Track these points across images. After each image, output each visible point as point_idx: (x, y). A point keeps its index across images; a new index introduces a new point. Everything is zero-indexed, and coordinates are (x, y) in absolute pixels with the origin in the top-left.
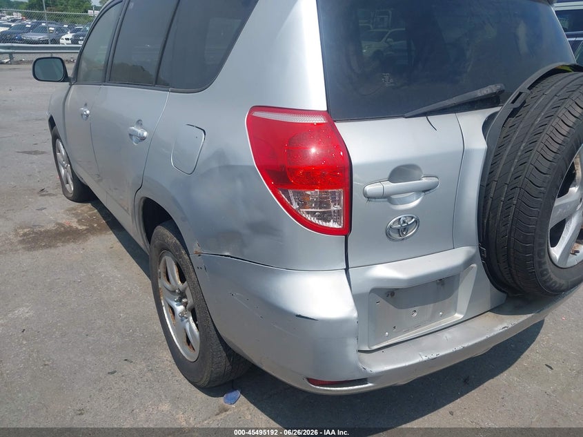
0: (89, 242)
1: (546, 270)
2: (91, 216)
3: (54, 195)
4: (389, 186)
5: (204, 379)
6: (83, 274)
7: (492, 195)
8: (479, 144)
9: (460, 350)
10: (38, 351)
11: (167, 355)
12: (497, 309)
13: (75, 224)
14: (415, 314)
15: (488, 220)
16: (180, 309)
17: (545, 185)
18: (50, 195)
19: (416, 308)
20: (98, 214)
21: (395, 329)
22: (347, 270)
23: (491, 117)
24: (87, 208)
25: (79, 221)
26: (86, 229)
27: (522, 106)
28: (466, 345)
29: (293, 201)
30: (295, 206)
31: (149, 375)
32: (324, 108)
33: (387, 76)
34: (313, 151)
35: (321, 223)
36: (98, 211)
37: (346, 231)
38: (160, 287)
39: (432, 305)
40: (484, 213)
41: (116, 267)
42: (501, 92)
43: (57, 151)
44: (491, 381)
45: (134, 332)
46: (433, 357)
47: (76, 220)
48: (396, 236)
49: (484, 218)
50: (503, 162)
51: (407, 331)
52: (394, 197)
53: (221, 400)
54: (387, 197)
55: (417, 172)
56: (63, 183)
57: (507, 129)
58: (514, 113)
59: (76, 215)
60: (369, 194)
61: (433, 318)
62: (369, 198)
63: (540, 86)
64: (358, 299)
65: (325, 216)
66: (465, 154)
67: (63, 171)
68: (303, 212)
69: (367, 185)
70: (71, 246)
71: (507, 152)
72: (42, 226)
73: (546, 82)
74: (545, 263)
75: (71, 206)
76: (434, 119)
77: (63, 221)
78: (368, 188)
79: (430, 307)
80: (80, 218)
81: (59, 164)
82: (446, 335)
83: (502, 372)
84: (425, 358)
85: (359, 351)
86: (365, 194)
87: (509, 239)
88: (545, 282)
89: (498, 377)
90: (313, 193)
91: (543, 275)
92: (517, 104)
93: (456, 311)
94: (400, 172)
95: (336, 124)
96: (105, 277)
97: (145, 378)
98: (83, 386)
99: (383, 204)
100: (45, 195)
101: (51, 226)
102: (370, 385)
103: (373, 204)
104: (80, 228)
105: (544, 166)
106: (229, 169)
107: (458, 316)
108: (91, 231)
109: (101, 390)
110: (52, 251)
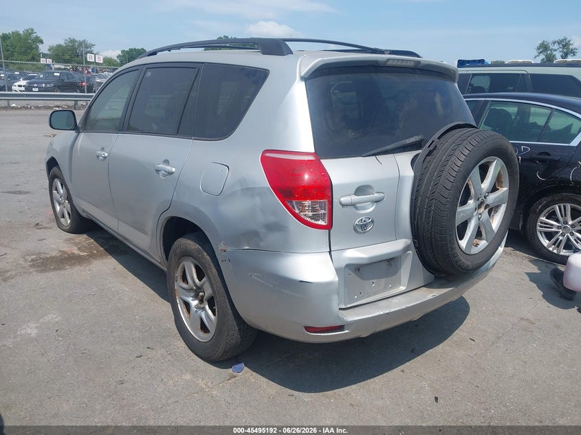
0: (93, 265)
1: (456, 253)
2: (89, 244)
3: (49, 228)
4: (355, 198)
5: (219, 351)
6: (95, 289)
7: (419, 205)
8: (409, 173)
9: (404, 309)
10: (74, 344)
11: (181, 344)
12: (428, 285)
13: (76, 251)
14: (374, 285)
15: (417, 222)
16: (194, 303)
17: (450, 197)
18: (45, 228)
19: (374, 281)
20: (95, 243)
21: (362, 294)
22: (330, 252)
23: (416, 156)
24: (83, 238)
25: (79, 249)
26: (87, 255)
27: (434, 149)
28: (408, 306)
29: (296, 208)
30: (297, 211)
31: (169, 357)
32: (313, 151)
33: (350, 131)
34: (306, 177)
35: (313, 221)
36: (95, 240)
37: (329, 227)
38: (176, 288)
39: (384, 279)
40: (415, 215)
41: (123, 283)
42: (422, 140)
43: (54, 188)
44: (431, 350)
45: (149, 329)
46: (387, 312)
47: (76, 248)
48: (360, 230)
49: (415, 220)
50: (425, 183)
51: (369, 297)
52: (357, 205)
53: (230, 371)
54: (353, 205)
55: (371, 191)
56: (57, 218)
57: (426, 163)
58: (430, 154)
59: (76, 244)
60: (343, 202)
61: (385, 289)
62: (343, 205)
63: (445, 136)
64: (338, 270)
65: (315, 217)
66: (400, 179)
67: (58, 208)
68: (302, 215)
69: (341, 197)
70: (77, 268)
71: (427, 178)
72: (47, 254)
73: (448, 135)
74: (455, 248)
75: (69, 237)
76: (380, 157)
77: (65, 249)
78: (342, 199)
79: (383, 280)
80: (80, 246)
81: (54, 201)
82: (395, 300)
83: (439, 344)
84: (382, 313)
85: (340, 309)
86: (341, 203)
87: (431, 232)
88: (457, 262)
89: (436, 348)
90: (307, 203)
91: (455, 257)
92: (431, 148)
93: (400, 284)
94: (361, 190)
95: (322, 161)
96: (115, 290)
97: (167, 359)
98: (118, 365)
99: (352, 209)
100: (41, 228)
101: (54, 254)
102: (347, 331)
103: (346, 209)
104: (81, 254)
105: (449, 185)
106: (249, 191)
107: (402, 288)
108: (92, 256)
109: (133, 368)
110: (63, 272)
